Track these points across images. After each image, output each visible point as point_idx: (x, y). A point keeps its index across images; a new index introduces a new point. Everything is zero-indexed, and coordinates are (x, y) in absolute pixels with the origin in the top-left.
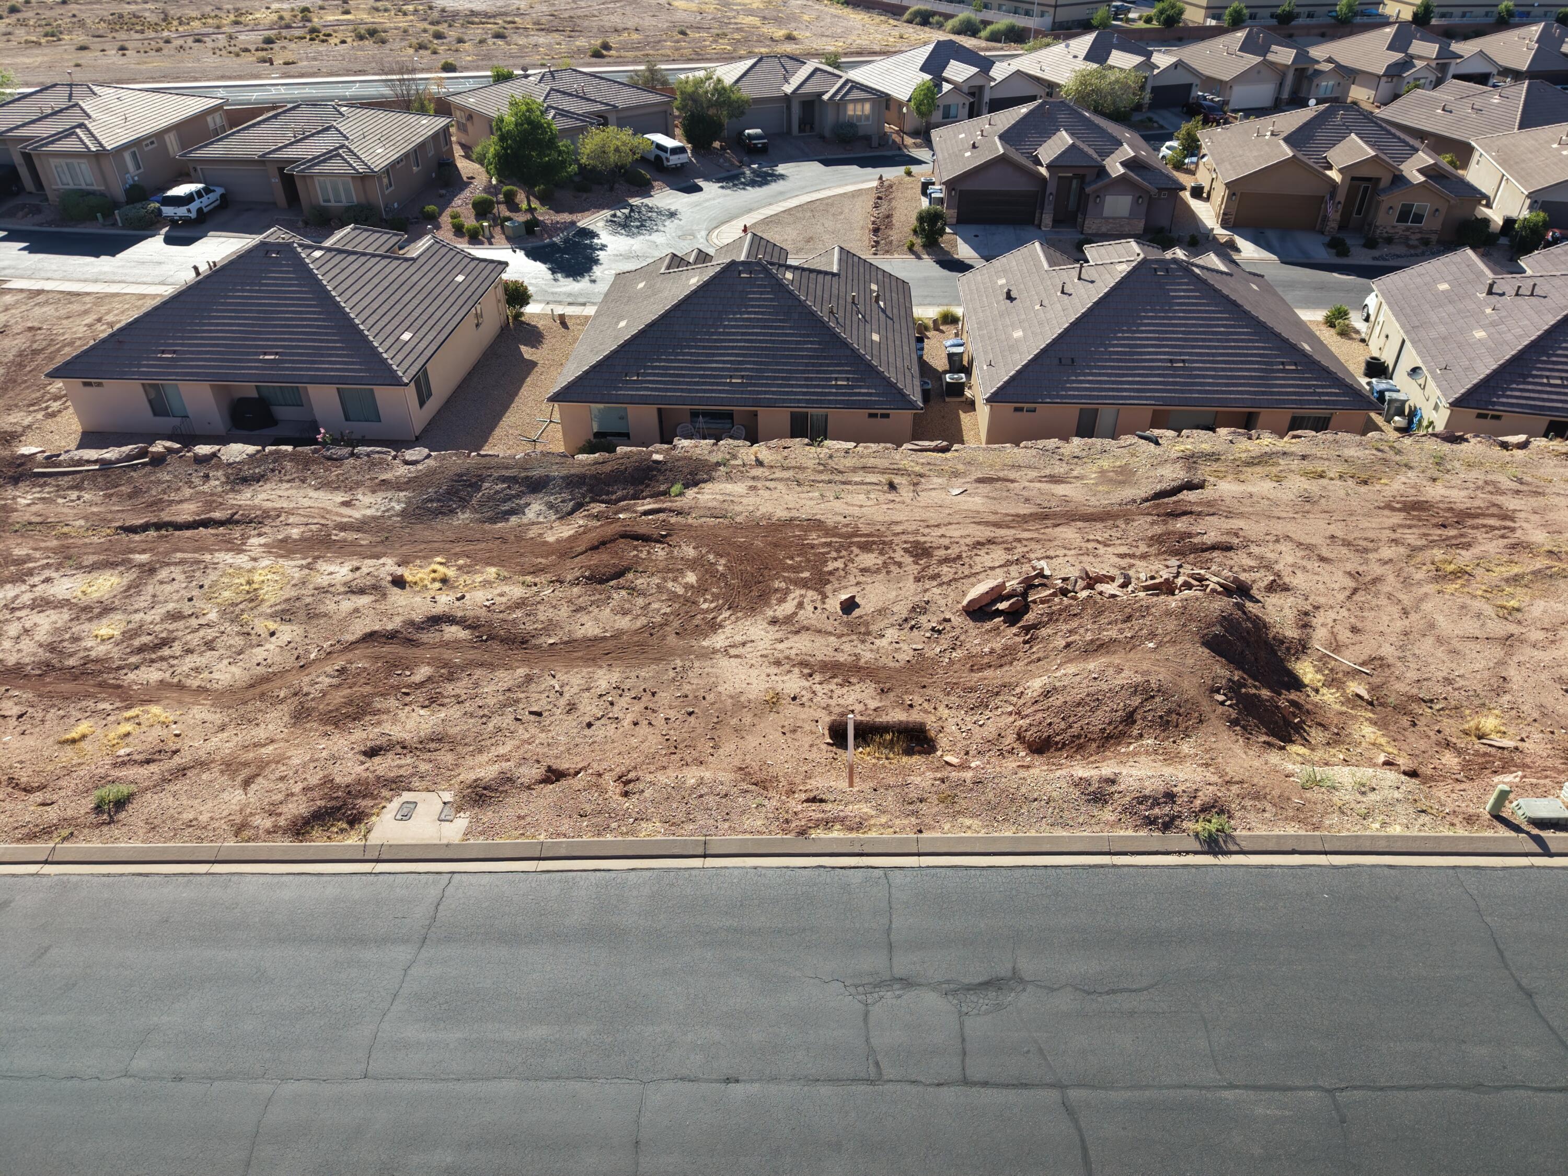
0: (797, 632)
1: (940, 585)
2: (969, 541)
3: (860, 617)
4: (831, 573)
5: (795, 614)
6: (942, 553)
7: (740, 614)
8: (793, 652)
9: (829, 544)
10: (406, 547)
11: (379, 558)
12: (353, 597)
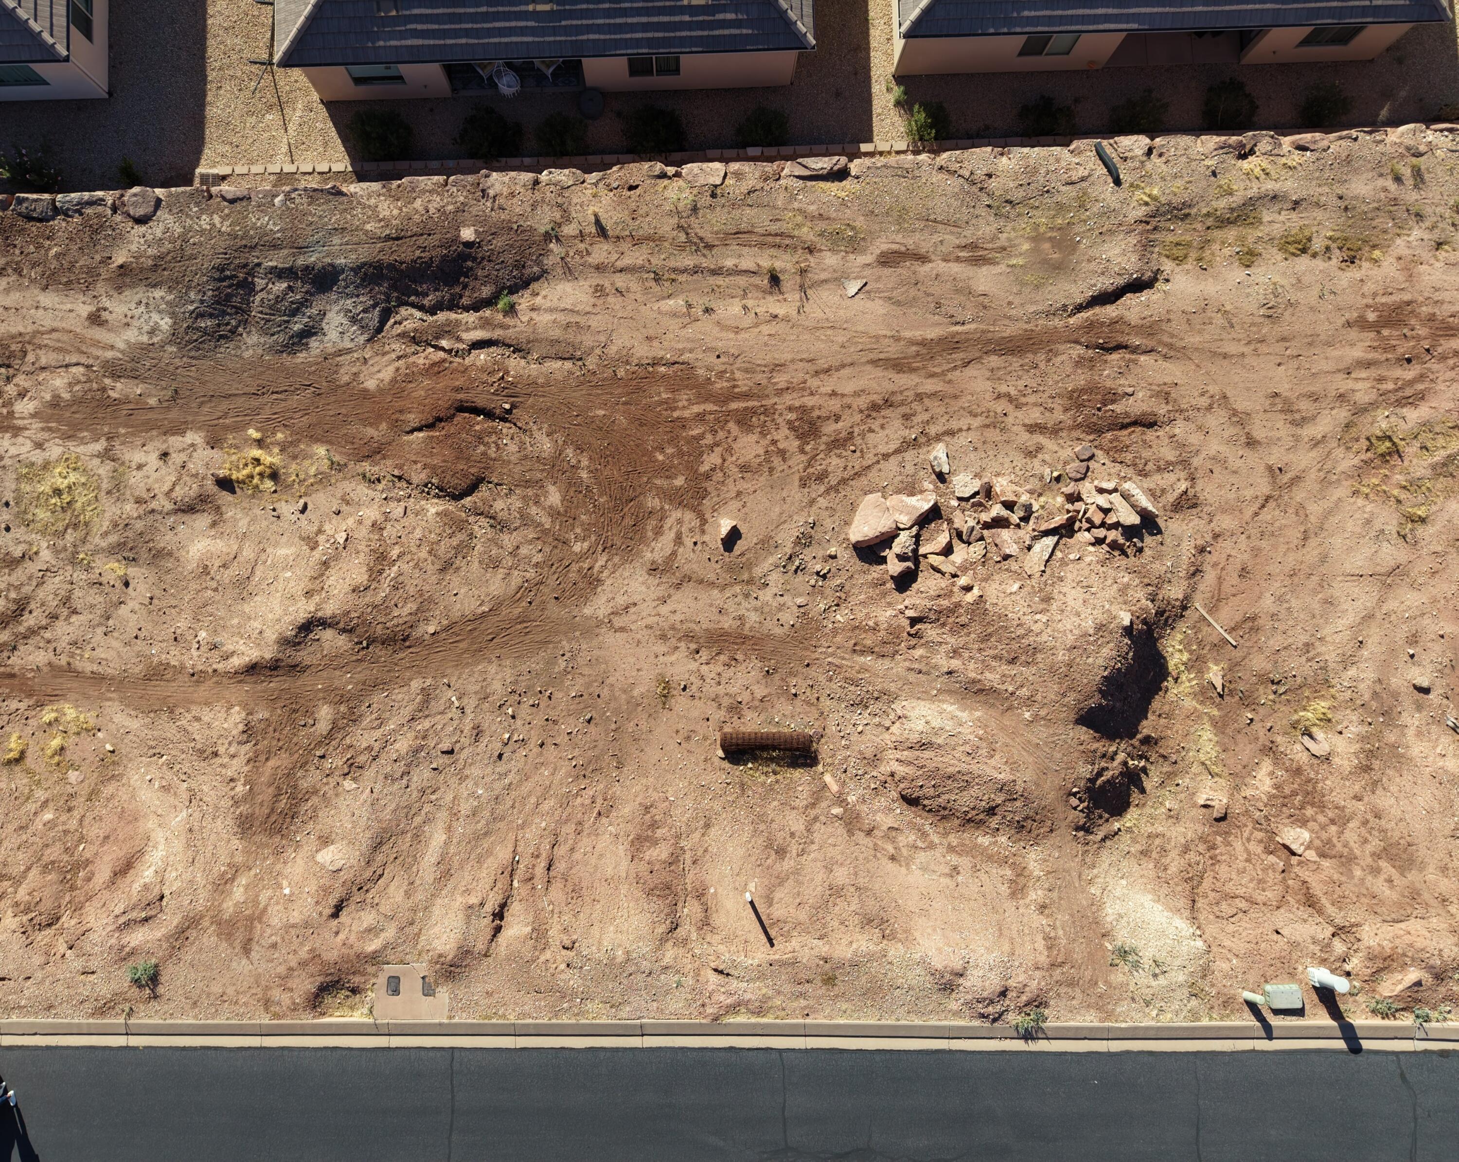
0: (678, 586)
1: (827, 491)
2: (862, 402)
3: (742, 554)
4: (708, 476)
5: (674, 553)
6: (829, 428)
7: (616, 559)
8: (678, 617)
9: (700, 417)
10: (206, 409)
11: (183, 433)
12: (185, 518)
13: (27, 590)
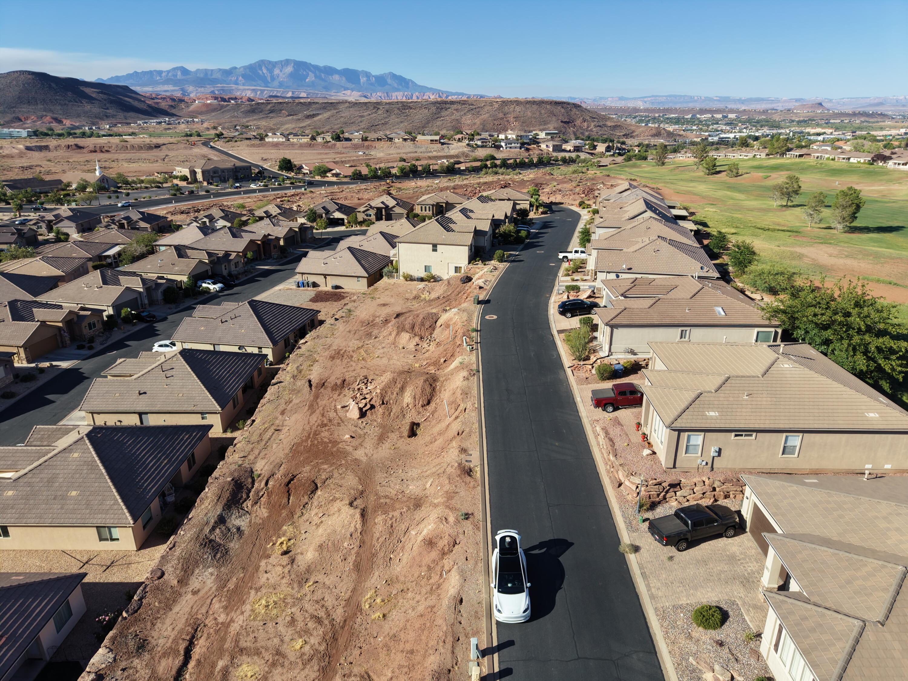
1: (343, 422)
2: (320, 417)
3: (357, 436)
6: (325, 422)
9: (312, 441)
10: (253, 559)
11: (259, 566)
12: (296, 562)
13: (307, 615)
